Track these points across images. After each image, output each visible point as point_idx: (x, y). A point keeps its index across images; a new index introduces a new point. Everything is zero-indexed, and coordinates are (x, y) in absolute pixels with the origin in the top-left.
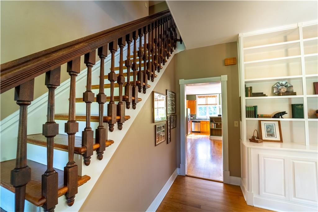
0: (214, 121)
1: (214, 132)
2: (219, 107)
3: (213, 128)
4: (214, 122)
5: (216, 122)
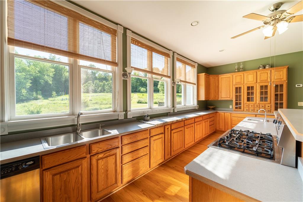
2: (123, 75)
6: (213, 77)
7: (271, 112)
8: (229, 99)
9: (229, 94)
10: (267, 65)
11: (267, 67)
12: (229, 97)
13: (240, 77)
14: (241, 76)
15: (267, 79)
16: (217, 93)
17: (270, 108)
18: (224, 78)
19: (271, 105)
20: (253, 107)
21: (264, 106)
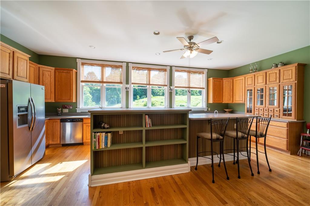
0: (106, 126)
1: (105, 159)
2: (126, 88)
3: (103, 146)
4: (104, 128)
5: (111, 127)
6: (227, 80)
7: (279, 118)
8: (241, 102)
9: (242, 97)
10: (280, 64)
11: (279, 66)
12: (241, 100)
13: (251, 79)
14: (252, 77)
15: (276, 79)
16: (231, 96)
17: (279, 112)
18: (238, 80)
19: (280, 109)
20: (262, 111)
21: (273, 110)
